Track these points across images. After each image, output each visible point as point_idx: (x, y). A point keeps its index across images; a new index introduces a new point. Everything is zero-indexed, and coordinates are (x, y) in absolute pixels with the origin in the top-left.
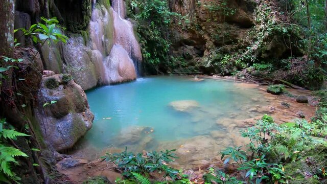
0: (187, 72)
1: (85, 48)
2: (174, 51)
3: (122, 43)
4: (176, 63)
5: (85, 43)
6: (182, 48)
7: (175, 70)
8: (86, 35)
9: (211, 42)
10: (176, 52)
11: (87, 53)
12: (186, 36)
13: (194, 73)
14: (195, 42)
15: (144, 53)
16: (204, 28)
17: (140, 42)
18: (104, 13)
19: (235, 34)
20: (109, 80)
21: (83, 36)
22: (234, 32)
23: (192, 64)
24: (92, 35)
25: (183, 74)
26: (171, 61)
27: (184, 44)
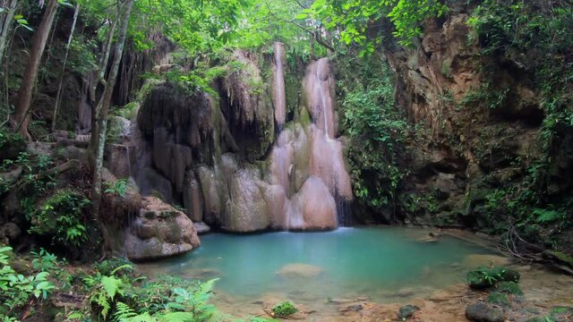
0: (436, 224)
1: (259, 182)
2: (418, 185)
3: (322, 174)
4: (418, 206)
5: (262, 177)
6: (434, 178)
7: (418, 219)
8: (264, 167)
9: (475, 165)
10: (423, 186)
11: (260, 188)
12: (437, 157)
13: (447, 225)
14: (455, 166)
15: (357, 189)
16: (462, 138)
17: (351, 173)
18: (297, 135)
19: (512, 143)
20: (287, 225)
21: (260, 167)
22: (511, 139)
23: (447, 209)
24: (273, 166)
25: (429, 226)
26: (410, 201)
27: (435, 171)
